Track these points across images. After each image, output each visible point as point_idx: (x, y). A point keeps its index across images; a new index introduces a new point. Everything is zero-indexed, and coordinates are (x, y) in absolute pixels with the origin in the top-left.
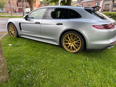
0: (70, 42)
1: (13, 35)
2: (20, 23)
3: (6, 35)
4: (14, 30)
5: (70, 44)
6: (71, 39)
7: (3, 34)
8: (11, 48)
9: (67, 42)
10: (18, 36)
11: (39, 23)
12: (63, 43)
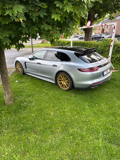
0: (63, 81)
1: (20, 72)
2: (25, 62)
3: (14, 71)
4: (21, 68)
5: (63, 82)
6: (63, 78)
7: (11, 71)
8: (17, 85)
9: (61, 81)
10: (24, 73)
11: (40, 64)
12: (58, 81)
